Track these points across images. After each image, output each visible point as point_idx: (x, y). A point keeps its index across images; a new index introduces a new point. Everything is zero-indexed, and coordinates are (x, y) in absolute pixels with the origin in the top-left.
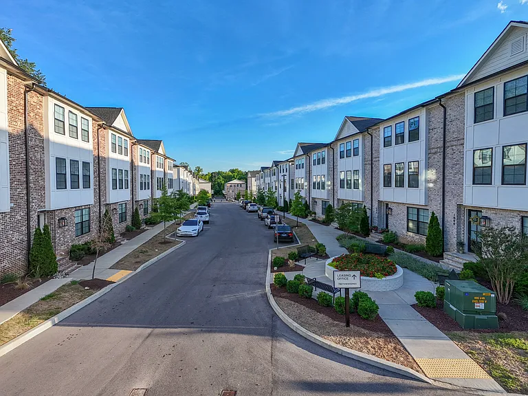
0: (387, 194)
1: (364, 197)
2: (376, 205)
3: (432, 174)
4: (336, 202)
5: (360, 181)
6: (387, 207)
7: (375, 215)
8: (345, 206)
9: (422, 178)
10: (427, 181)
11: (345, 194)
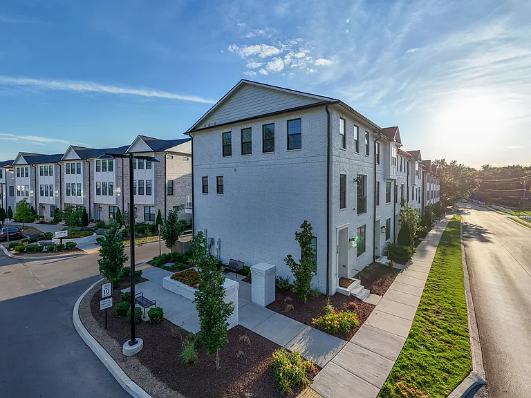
0: (98, 199)
1: (85, 202)
2: (92, 206)
3: (119, 190)
4: (63, 206)
5: (82, 191)
6: (98, 207)
7: (92, 212)
8: (69, 208)
9: (114, 191)
10: (117, 193)
11: (70, 200)
